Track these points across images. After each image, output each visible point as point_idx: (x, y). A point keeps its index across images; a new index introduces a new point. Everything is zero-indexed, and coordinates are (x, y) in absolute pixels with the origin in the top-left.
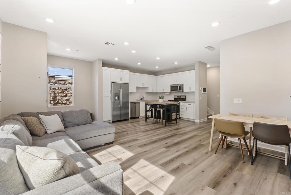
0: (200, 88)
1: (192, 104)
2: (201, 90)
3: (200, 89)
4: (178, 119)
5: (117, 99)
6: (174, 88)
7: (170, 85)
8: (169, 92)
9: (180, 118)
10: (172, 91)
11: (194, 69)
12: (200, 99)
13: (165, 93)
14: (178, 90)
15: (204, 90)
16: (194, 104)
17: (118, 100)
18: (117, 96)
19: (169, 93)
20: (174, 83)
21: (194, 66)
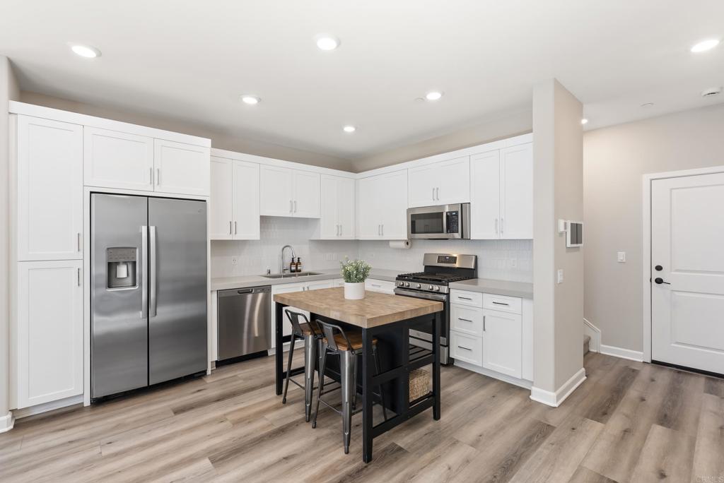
0: (561, 223)
1: (515, 303)
2: (561, 234)
3: (562, 229)
4: (443, 365)
5: (130, 281)
6: (427, 221)
7: (409, 210)
8: (406, 239)
9: (451, 362)
10: (417, 236)
11: (531, 131)
12: (560, 279)
13: (388, 241)
14: (442, 232)
15: (576, 233)
16: (526, 303)
17: (134, 285)
18: (125, 263)
19: (403, 245)
20: (425, 201)
21: (525, 108)
